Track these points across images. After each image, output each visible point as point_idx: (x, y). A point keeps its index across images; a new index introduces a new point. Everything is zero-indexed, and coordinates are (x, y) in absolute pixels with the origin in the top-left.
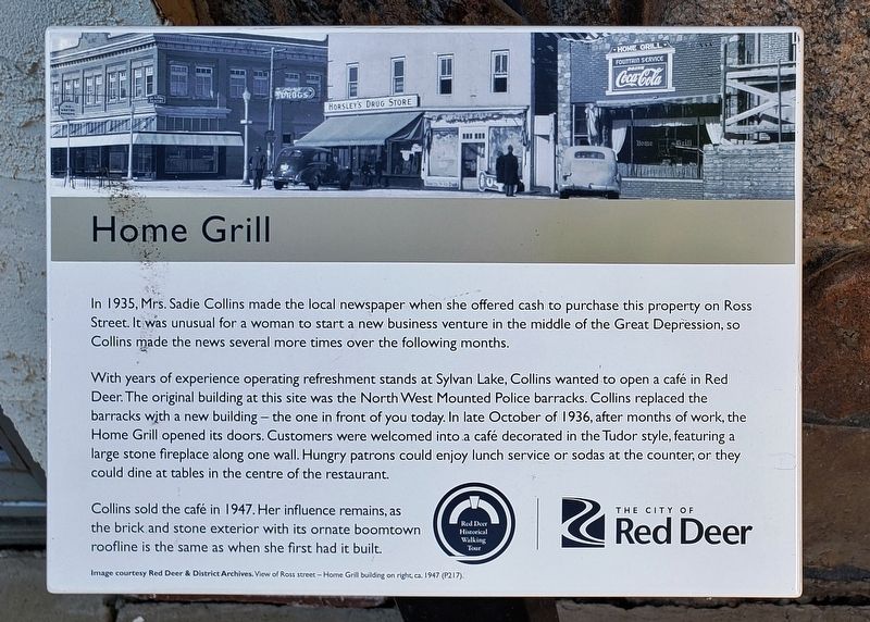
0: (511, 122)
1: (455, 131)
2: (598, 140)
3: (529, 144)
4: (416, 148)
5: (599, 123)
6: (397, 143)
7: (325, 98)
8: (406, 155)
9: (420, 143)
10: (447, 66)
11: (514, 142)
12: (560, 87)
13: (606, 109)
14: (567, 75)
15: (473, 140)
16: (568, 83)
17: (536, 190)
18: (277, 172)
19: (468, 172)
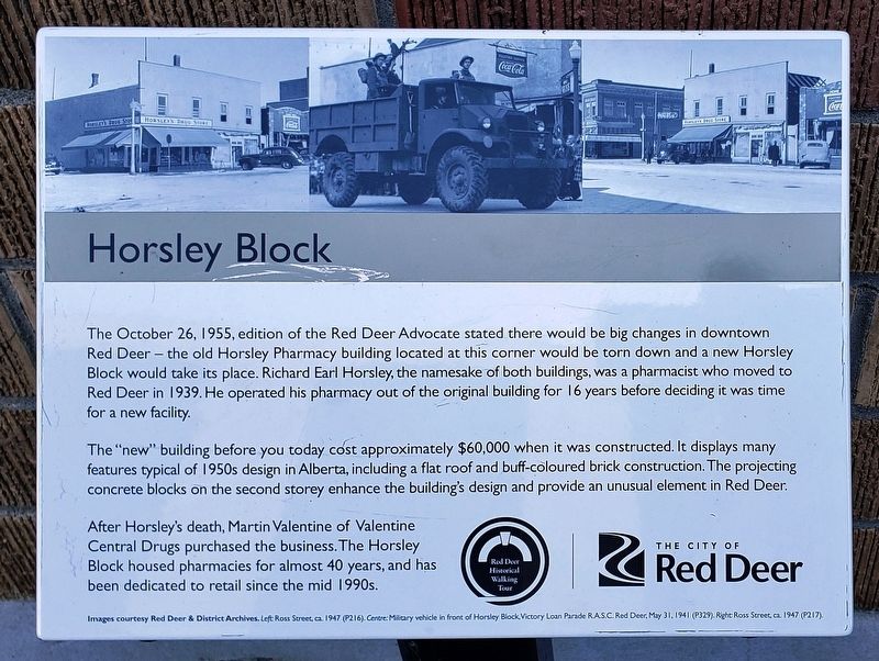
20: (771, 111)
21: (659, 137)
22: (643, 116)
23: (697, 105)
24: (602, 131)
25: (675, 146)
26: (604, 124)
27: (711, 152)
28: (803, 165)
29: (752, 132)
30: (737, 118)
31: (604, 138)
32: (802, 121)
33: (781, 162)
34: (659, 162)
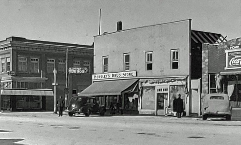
0: (180, 83)
1: (154, 88)
2: (221, 90)
3: (189, 93)
4: (135, 96)
5: (222, 82)
6: (126, 94)
7: (92, 72)
8: (131, 99)
9: (138, 93)
10: (150, 57)
11: (181, 92)
12: (203, 66)
13: (225, 76)
14: (207, 60)
15: (162, 92)
16: (207, 64)
17: (192, 115)
18: (70, 108)
19: (160, 107)
20: (175, 66)
21: (71, 91)
22: (55, 72)
23: (106, 61)
24: (17, 85)
25: (85, 99)
26: (18, 79)
27: (119, 105)
28: (205, 117)
29: (158, 86)
30: (144, 72)
31: (18, 92)
32: (205, 75)
33: (185, 114)
34: (71, 114)
